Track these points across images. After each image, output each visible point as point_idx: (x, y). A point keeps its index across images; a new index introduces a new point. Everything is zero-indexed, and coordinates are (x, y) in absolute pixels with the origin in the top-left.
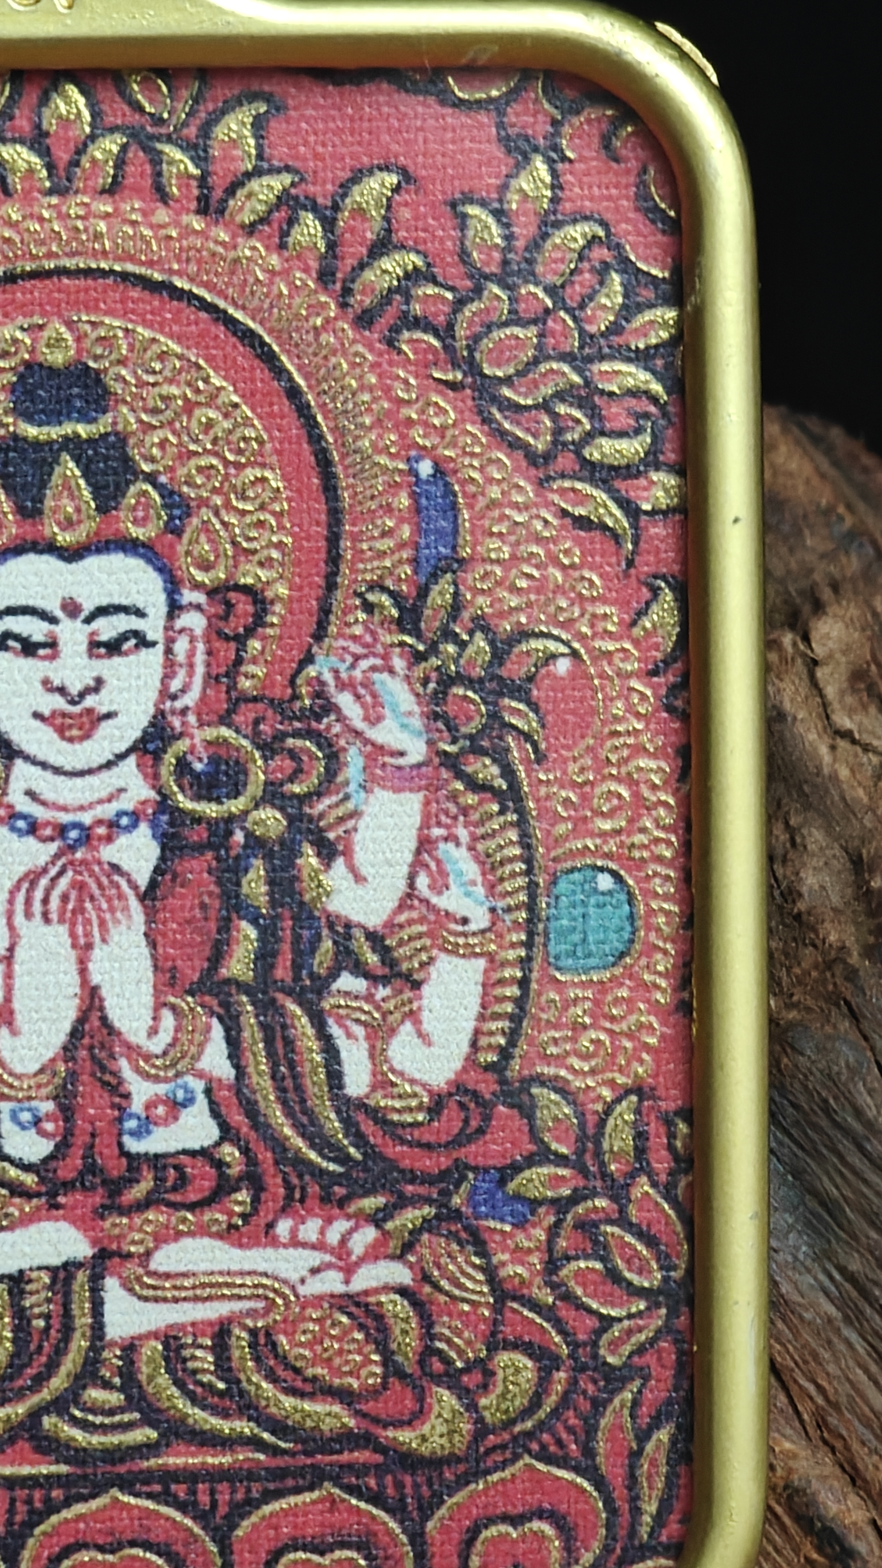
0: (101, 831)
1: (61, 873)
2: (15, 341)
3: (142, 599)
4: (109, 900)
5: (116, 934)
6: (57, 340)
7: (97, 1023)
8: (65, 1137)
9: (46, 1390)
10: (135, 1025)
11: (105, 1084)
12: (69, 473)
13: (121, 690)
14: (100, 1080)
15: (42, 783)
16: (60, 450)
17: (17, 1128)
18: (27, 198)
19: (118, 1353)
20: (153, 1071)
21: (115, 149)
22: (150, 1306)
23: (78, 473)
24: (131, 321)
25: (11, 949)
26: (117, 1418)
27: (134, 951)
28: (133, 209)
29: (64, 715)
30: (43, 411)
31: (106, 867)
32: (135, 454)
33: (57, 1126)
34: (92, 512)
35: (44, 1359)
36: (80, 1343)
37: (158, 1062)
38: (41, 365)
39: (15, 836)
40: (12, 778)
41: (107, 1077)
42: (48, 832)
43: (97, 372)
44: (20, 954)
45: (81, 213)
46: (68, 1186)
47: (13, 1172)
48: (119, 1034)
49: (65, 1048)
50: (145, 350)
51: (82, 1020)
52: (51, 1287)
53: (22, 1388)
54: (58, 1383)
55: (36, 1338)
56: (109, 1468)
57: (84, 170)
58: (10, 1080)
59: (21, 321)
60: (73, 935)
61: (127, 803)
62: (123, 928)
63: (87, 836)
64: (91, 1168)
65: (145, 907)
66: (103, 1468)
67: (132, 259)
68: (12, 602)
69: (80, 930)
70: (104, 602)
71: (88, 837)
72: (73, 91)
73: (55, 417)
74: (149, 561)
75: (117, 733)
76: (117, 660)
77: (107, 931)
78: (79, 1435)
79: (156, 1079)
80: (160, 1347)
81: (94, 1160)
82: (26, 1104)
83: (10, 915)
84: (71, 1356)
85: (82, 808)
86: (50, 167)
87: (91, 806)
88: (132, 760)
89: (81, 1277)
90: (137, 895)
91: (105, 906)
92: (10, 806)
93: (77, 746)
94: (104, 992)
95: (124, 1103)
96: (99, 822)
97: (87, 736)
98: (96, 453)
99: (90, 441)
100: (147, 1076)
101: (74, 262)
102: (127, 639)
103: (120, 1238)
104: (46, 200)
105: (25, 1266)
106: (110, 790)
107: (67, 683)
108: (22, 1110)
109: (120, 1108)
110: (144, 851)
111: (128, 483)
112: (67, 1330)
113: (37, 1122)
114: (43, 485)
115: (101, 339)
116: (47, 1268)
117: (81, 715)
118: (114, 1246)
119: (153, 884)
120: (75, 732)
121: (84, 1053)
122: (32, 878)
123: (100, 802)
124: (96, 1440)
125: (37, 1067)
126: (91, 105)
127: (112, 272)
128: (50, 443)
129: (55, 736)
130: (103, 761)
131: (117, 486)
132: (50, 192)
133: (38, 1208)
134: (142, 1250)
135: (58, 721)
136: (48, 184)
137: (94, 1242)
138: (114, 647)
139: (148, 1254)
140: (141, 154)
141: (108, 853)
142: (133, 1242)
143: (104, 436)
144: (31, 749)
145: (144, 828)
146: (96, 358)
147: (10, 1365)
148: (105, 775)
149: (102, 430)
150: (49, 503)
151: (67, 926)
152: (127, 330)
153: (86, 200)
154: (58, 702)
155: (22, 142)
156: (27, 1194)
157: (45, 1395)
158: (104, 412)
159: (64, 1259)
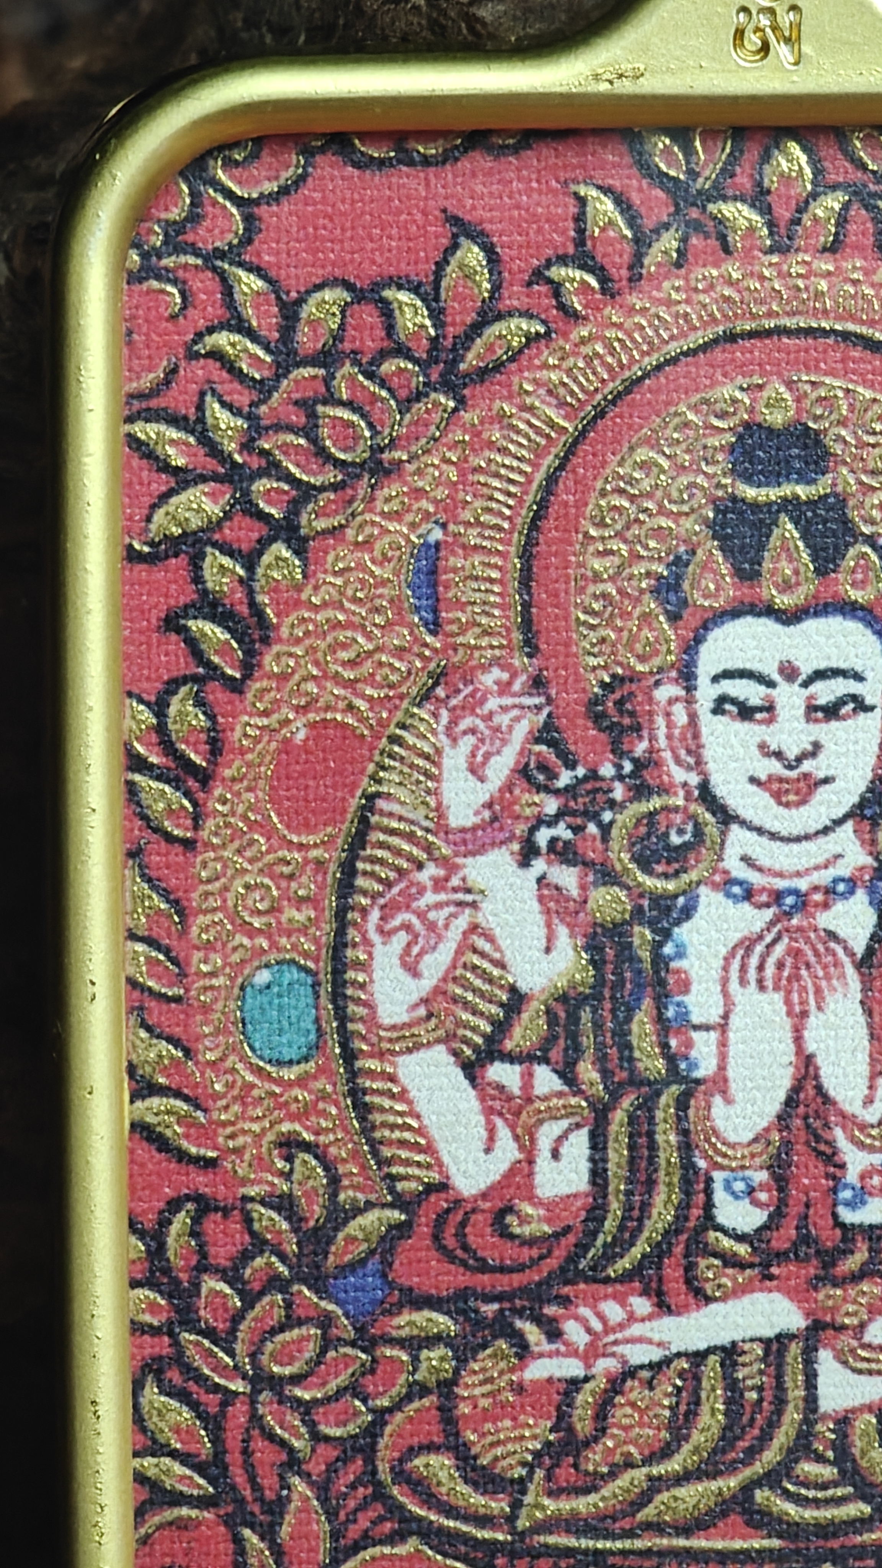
0: (818, 897)
1: (775, 941)
2: (734, 401)
3: (860, 662)
4: (825, 967)
5: (832, 1002)
6: (777, 400)
7: (812, 1092)
8: (778, 1207)
9: (758, 1463)
10: (850, 1093)
11: (819, 1154)
12: (787, 535)
13: (838, 755)
14: (815, 1149)
15: (758, 849)
16: (778, 511)
17: (730, 1198)
18: (748, 257)
19: (831, 1426)
20: (868, 1141)
21: (837, 206)
22: (863, 1378)
23: (797, 535)
24: (852, 381)
25: (726, 1016)
26: (830, 1492)
27: (851, 1020)
28: (854, 268)
29: (781, 780)
30: (761, 472)
31: (822, 934)
32: (854, 515)
33: (770, 1198)
34: (810, 575)
35: (756, 1432)
36: (793, 1416)
37: (874, 1132)
38: (759, 426)
39: (730, 902)
40: (728, 843)
41: (822, 1147)
42: (764, 898)
43: (817, 433)
44: (735, 1021)
45: (803, 271)
46: (781, 1256)
47: (726, 1243)
48: (834, 1103)
49: (779, 1117)
50: (865, 410)
51: (796, 1089)
52: (764, 1359)
53: (734, 1461)
54: (771, 1456)
55: (748, 1409)
56: (821, 1543)
57: (806, 229)
58: (724, 1149)
59: (740, 380)
60: (788, 1002)
61: (843, 870)
62: (839, 995)
63: (803, 902)
64: (805, 1239)
65: (862, 974)
66: (816, 1543)
67: (852, 318)
68: (730, 665)
69: (795, 997)
70: (823, 665)
71: (805, 904)
72: (794, 148)
73: (774, 478)
74: (869, 625)
75: (835, 798)
76: (834, 724)
77: (823, 998)
78: (791, 1509)
79: (871, 1149)
80: (874, 1421)
81: (809, 1231)
82: (740, 1174)
83: (725, 982)
84: (783, 1429)
85: (798, 874)
86: (771, 225)
87: (808, 871)
88: (849, 826)
89: (795, 1349)
90: (853, 962)
91: (821, 973)
92: (726, 872)
93: (794, 811)
94: (819, 1061)
95: (838, 1173)
96: (816, 889)
97: (803, 802)
98: (816, 515)
99: (811, 503)
100: (861, 1145)
101: (794, 321)
102: (845, 703)
103: (834, 1310)
104: (766, 259)
105: (737, 1337)
106: (827, 856)
107: (784, 748)
108: (735, 1179)
109: (834, 1178)
110: (861, 918)
111: (847, 545)
112: (780, 1402)
113: (751, 1191)
114: (762, 547)
115: (820, 399)
116: (760, 1340)
117: (798, 780)
118: (828, 1318)
119: (870, 952)
120: (792, 797)
121: (798, 1122)
122: (747, 944)
123: (817, 868)
124: (809, 1514)
125: (751, 1136)
126: (812, 162)
127: (833, 331)
128: (769, 504)
129: (772, 802)
130: (820, 827)
131: (836, 548)
132: (771, 251)
133: (751, 1279)
134: (856, 1322)
135: (775, 786)
136: (768, 242)
137: (807, 1315)
138: (831, 712)
139: (862, 1326)
140: (863, 212)
141: (824, 920)
142: (847, 1314)
143: (824, 498)
144: (746, 813)
145: (861, 896)
146: (816, 418)
147: (723, 1438)
148: (821, 840)
149: (822, 492)
150: (767, 565)
151: (782, 993)
152: (848, 391)
153: (807, 258)
154: (775, 767)
155: (743, 201)
156: (740, 1265)
157: (758, 1468)
158: (823, 474)
159: (777, 1331)
